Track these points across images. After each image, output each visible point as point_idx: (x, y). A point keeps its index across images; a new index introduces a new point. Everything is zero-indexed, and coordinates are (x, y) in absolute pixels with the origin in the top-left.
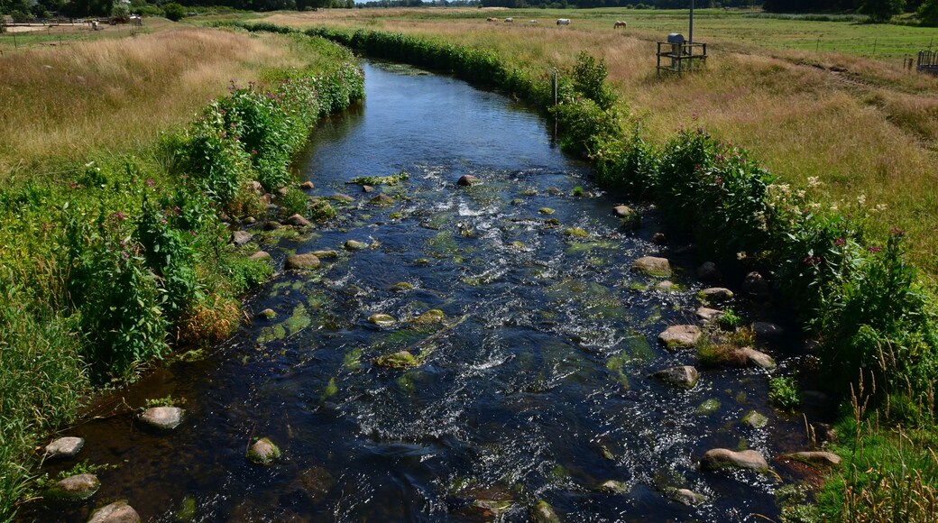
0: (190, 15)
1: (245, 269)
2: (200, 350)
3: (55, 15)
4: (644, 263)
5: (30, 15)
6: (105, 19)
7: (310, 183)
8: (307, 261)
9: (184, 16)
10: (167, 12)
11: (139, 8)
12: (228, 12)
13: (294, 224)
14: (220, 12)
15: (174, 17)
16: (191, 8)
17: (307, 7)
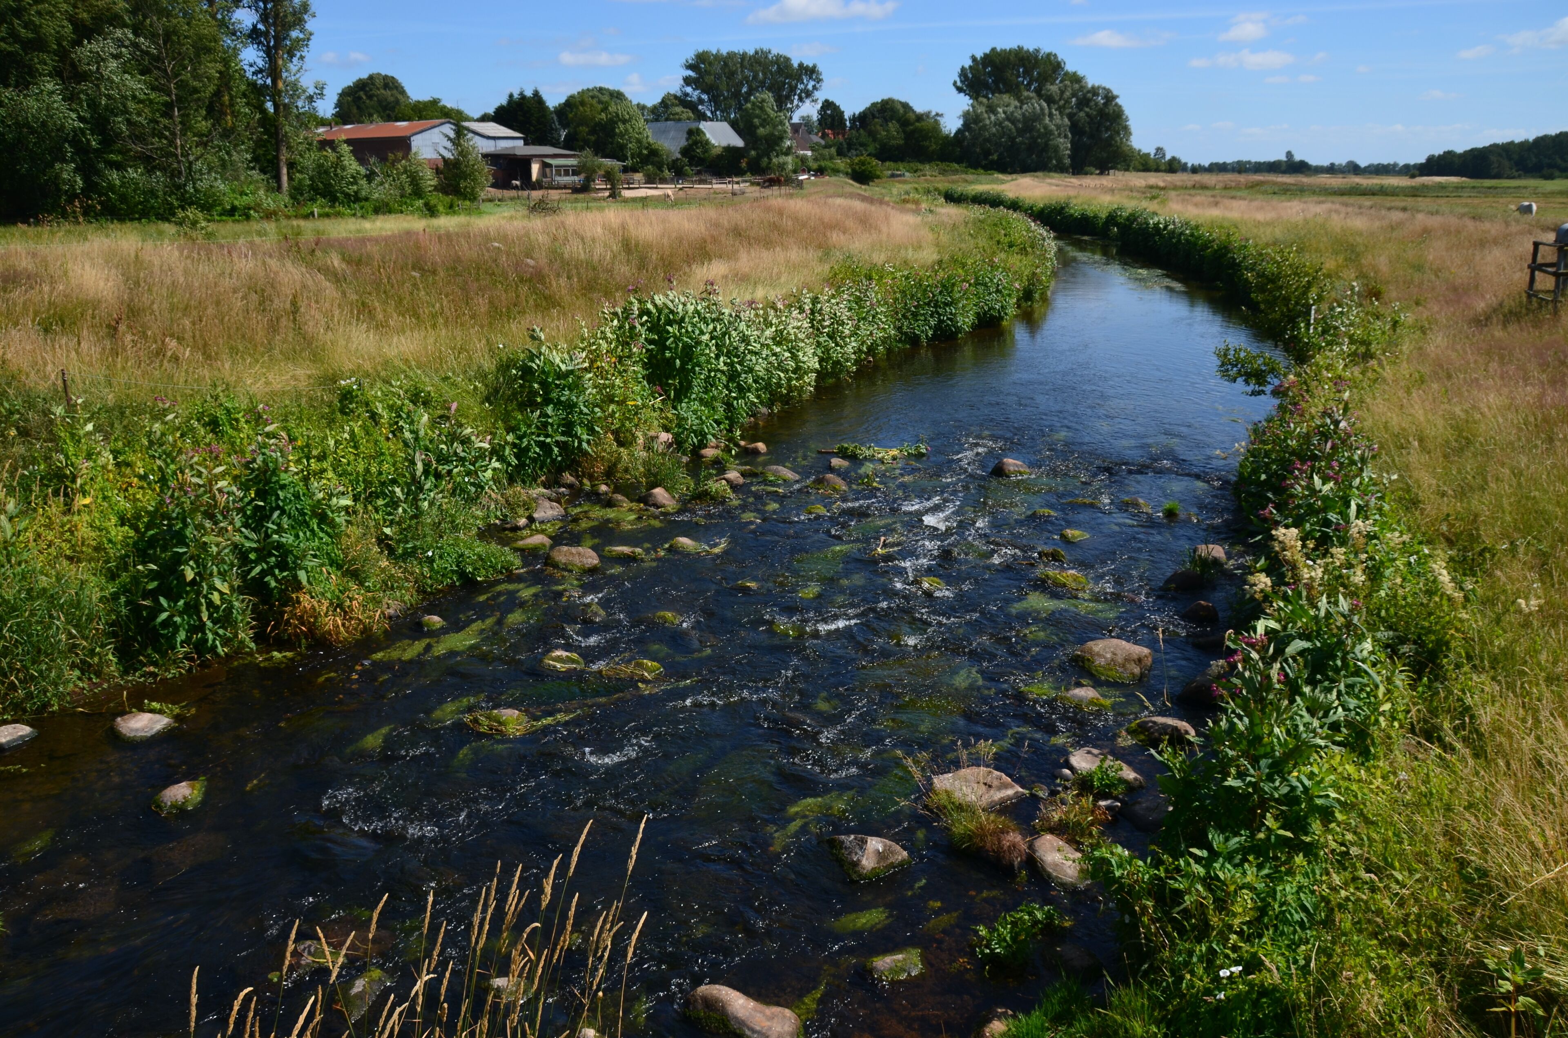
0: (893, 176)
1: (462, 555)
2: (289, 654)
3: (699, 173)
4: (1096, 649)
5: (667, 173)
6: (758, 179)
7: (761, 446)
8: (576, 560)
9: (878, 177)
10: (854, 170)
11: (823, 164)
12: (955, 172)
13: (646, 504)
14: (943, 172)
15: (862, 177)
16: (901, 165)
17: (1087, 169)
